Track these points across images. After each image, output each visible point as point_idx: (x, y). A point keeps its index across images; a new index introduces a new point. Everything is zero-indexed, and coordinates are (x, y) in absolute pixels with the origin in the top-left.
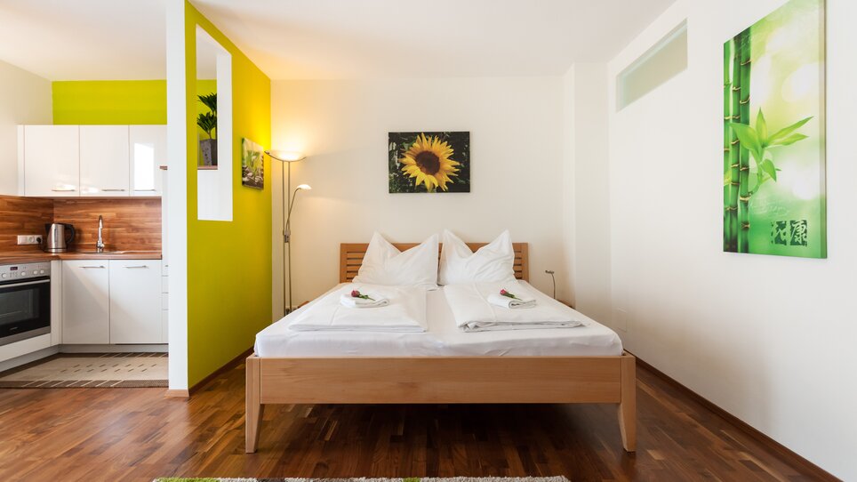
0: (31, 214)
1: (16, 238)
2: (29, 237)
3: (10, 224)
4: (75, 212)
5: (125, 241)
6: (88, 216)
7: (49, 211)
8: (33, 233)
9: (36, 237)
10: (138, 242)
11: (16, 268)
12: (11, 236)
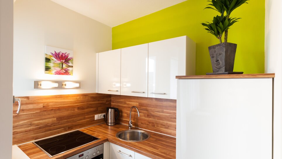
0: (101, 102)
1: (94, 117)
2: (100, 115)
3: (92, 109)
4: (119, 100)
5: (143, 122)
6: (125, 103)
7: (109, 99)
8: (102, 112)
9: (103, 114)
10: (151, 125)
11: (83, 155)
12: (92, 116)
